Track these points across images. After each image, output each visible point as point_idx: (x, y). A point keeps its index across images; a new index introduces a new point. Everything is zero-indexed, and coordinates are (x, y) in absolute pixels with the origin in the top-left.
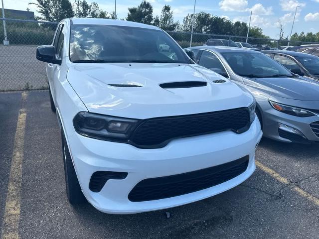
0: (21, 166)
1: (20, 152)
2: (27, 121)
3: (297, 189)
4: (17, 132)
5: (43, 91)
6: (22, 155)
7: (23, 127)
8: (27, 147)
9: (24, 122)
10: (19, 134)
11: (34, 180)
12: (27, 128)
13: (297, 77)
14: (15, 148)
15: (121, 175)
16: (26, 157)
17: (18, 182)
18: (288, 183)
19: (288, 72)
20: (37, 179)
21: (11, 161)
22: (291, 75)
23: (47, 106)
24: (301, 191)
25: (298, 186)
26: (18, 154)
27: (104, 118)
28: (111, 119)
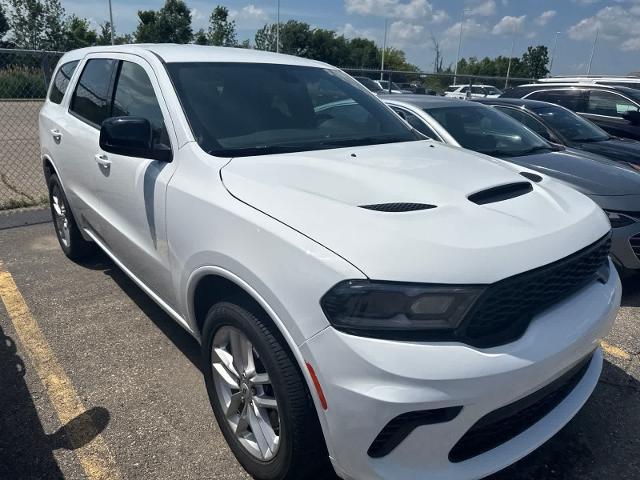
1: (58, 374)
2: (23, 290)
4: (15, 322)
5: (14, 211)
6: (68, 381)
7: (24, 308)
8: (66, 359)
9: (18, 295)
10: (26, 328)
11: (139, 440)
12: (36, 311)
13: (563, 150)
14: (37, 365)
15: (441, 415)
16: (79, 384)
17: (102, 455)
19: (541, 141)
20: (145, 437)
21: (49, 401)
22: (550, 147)
26: (54, 380)
27: (401, 289)
28: (417, 290)
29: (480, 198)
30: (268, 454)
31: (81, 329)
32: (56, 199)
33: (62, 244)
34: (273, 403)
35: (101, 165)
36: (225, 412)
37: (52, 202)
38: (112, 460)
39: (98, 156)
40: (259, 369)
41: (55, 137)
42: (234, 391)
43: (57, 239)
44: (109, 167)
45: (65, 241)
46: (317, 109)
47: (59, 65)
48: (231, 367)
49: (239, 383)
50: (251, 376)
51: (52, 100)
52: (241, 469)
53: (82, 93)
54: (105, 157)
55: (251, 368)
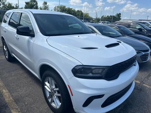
0: (11, 98)
3: (144, 85)
8: (7, 86)
17: (17, 109)
18: (140, 83)
20: (27, 104)
21: (3, 96)
22: (122, 35)
23: (2, 59)
24: (146, 85)
25: (144, 83)
27: (90, 67)
28: (94, 67)
29: (108, 46)
30: (58, 107)
31: (11, 78)
32: (4, 46)
33: (6, 57)
34: (60, 95)
35: (16, 38)
36: (48, 97)
37: (4, 47)
38: (19, 110)
39: (16, 36)
40: (56, 87)
41: (4, 31)
42: (50, 92)
43: (5, 56)
44: (19, 38)
45: (7, 57)
46: (69, 26)
47: (6, 14)
48: (49, 87)
49: (51, 90)
50: (54, 89)
51: (4, 22)
52: (51, 111)
53: (11, 21)
54: (17, 36)
55: (54, 87)
